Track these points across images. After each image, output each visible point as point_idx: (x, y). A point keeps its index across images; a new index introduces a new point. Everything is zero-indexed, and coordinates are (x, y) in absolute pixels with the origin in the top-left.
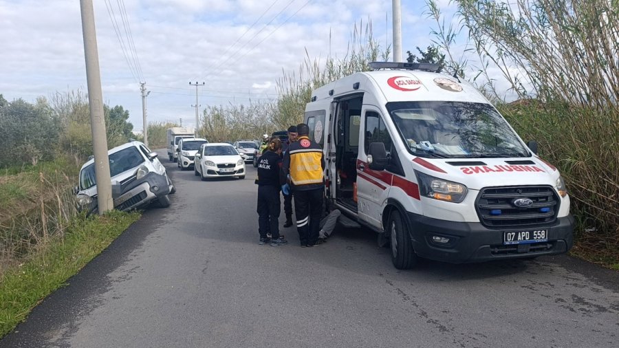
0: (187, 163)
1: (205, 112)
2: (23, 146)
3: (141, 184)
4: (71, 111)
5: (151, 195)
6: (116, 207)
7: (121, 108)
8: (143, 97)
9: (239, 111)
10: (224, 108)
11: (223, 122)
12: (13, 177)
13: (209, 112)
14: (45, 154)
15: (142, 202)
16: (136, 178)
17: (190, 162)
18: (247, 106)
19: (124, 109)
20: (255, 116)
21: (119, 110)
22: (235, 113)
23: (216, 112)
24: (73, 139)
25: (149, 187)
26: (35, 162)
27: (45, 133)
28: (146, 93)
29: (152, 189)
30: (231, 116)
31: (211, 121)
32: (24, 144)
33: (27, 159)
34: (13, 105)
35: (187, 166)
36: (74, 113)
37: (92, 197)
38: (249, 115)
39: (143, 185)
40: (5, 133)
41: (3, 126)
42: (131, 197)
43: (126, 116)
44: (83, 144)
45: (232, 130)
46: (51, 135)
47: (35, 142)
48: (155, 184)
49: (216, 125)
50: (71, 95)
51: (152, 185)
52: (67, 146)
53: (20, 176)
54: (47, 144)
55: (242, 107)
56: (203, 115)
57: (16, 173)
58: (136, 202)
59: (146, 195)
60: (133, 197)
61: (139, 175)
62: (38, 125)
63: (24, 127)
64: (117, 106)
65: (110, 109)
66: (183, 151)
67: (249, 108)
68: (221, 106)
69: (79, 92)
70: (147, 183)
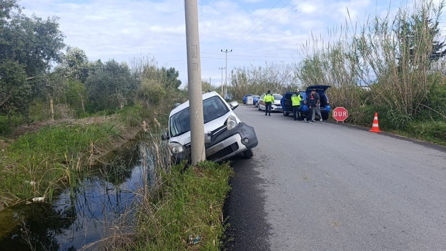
1: (232, 72)
2: (115, 95)
3: (232, 135)
4: (142, 71)
5: (242, 147)
6: (208, 158)
7: (174, 69)
9: (257, 70)
10: (246, 69)
11: (245, 79)
12: (108, 118)
13: (235, 72)
14: (129, 101)
15: (233, 154)
16: (226, 129)
18: (264, 66)
19: (176, 70)
21: (172, 70)
22: (254, 73)
23: (241, 72)
24: (146, 90)
25: (240, 138)
26: (122, 106)
27: (129, 86)
29: (243, 140)
30: (251, 75)
31: (236, 78)
32: (115, 93)
33: (117, 104)
34: (109, 64)
36: (144, 72)
37: (185, 145)
38: (265, 74)
40: (103, 84)
41: (102, 79)
42: (223, 148)
43: (177, 75)
44: (152, 94)
45: (250, 87)
46: (133, 86)
47: (123, 91)
48: (246, 136)
49: (240, 82)
50: (143, 59)
51: (244, 137)
52: (141, 96)
53: (113, 116)
54: (129, 93)
55: (260, 68)
57: (110, 114)
58: (227, 154)
59: (238, 147)
60: (225, 149)
61: (229, 126)
62: (125, 78)
63: (116, 80)
64: (171, 68)
65: (166, 70)
67: (265, 68)
68: (244, 67)
69: (148, 58)
70: (238, 135)
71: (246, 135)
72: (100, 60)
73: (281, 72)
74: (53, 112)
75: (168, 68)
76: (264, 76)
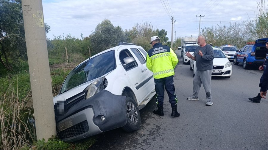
0: (187, 60)
1: (203, 30)
3: (84, 109)
7: (164, 30)
8: (173, 24)
9: (223, 29)
10: (214, 28)
11: (213, 35)
13: (205, 30)
15: (82, 136)
17: (189, 59)
18: (228, 26)
19: (165, 31)
20: (232, 32)
21: (163, 31)
22: (220, 31)
23: (209, 30)
25: (92, 115)
28: (174, 22)
29: (96, 118)
30: (218, 32)
31: (206, 35)
35: (187, 62)
38: (228, 31)
39: (85, 111)
43: (166, 34)
45: (217, 41)
48: (103, 112)
49: (209, 37)
51: (98, 113)
55: (225, 27)
56: (202, 32)
60: (76, 126)
64: (162, 30)
65: (159, 31)
66: (185, 52)
67: (229, 27)
68: (212, 27)
69: (147, 23)
70: (90, 109)
71: (103, 110)
72: (119, 26)
73: (242, 30)
74: (67, 59)
75: (160, 30)
76: (228, 33)
